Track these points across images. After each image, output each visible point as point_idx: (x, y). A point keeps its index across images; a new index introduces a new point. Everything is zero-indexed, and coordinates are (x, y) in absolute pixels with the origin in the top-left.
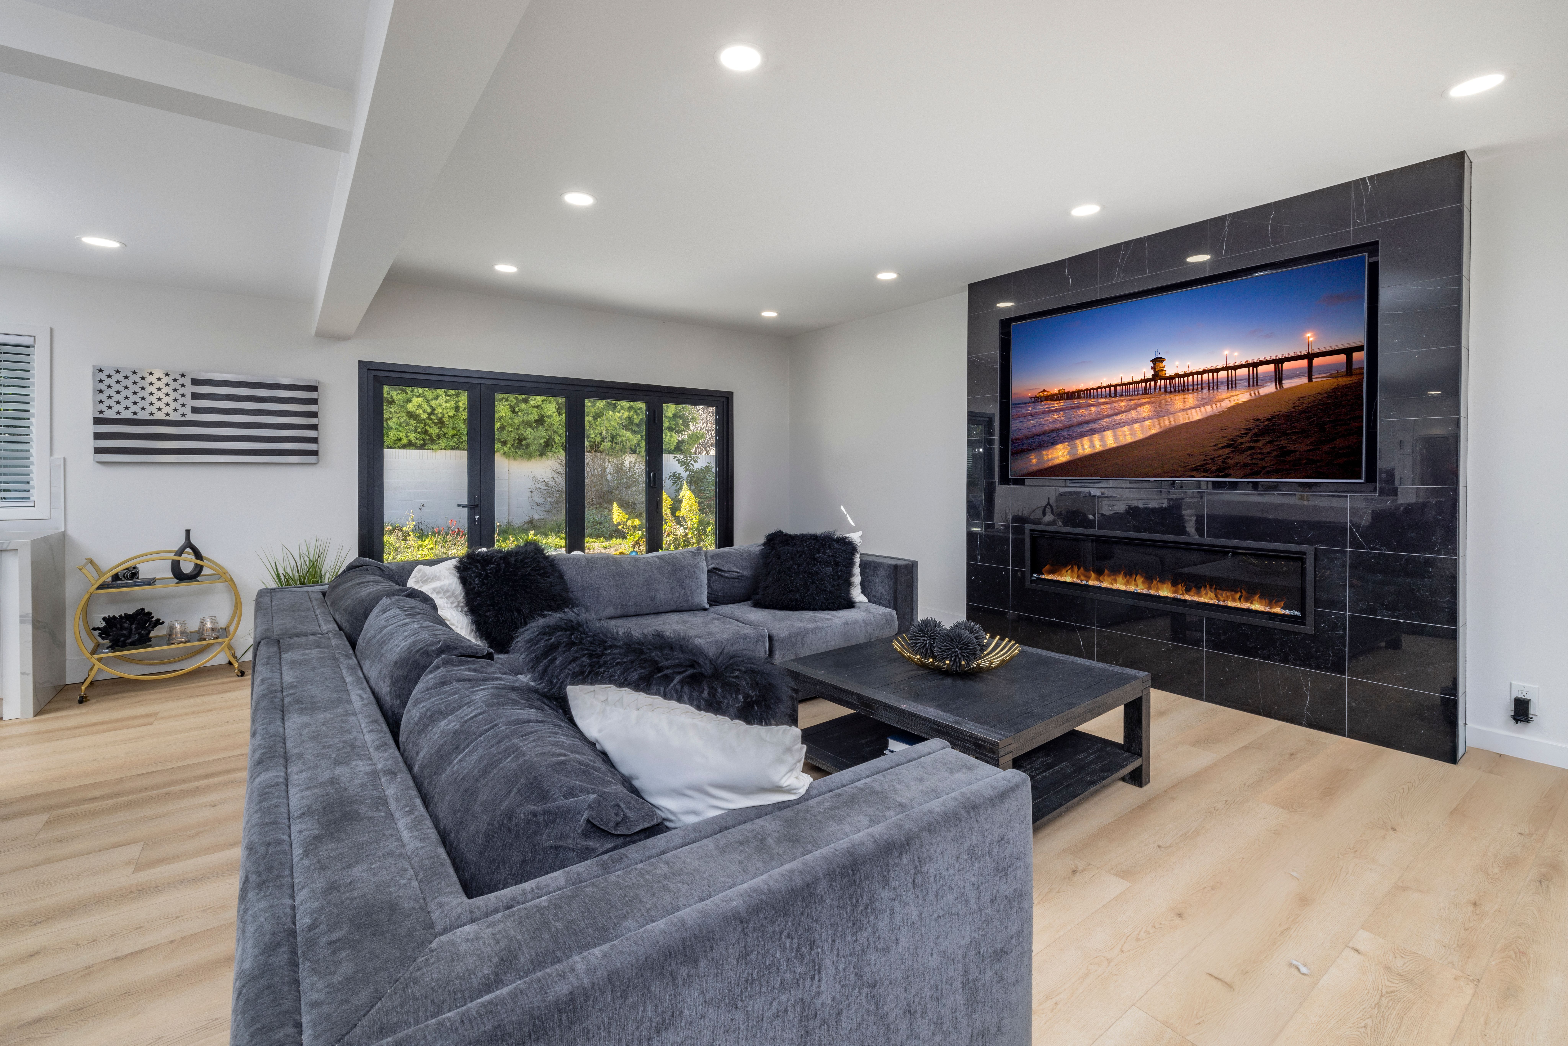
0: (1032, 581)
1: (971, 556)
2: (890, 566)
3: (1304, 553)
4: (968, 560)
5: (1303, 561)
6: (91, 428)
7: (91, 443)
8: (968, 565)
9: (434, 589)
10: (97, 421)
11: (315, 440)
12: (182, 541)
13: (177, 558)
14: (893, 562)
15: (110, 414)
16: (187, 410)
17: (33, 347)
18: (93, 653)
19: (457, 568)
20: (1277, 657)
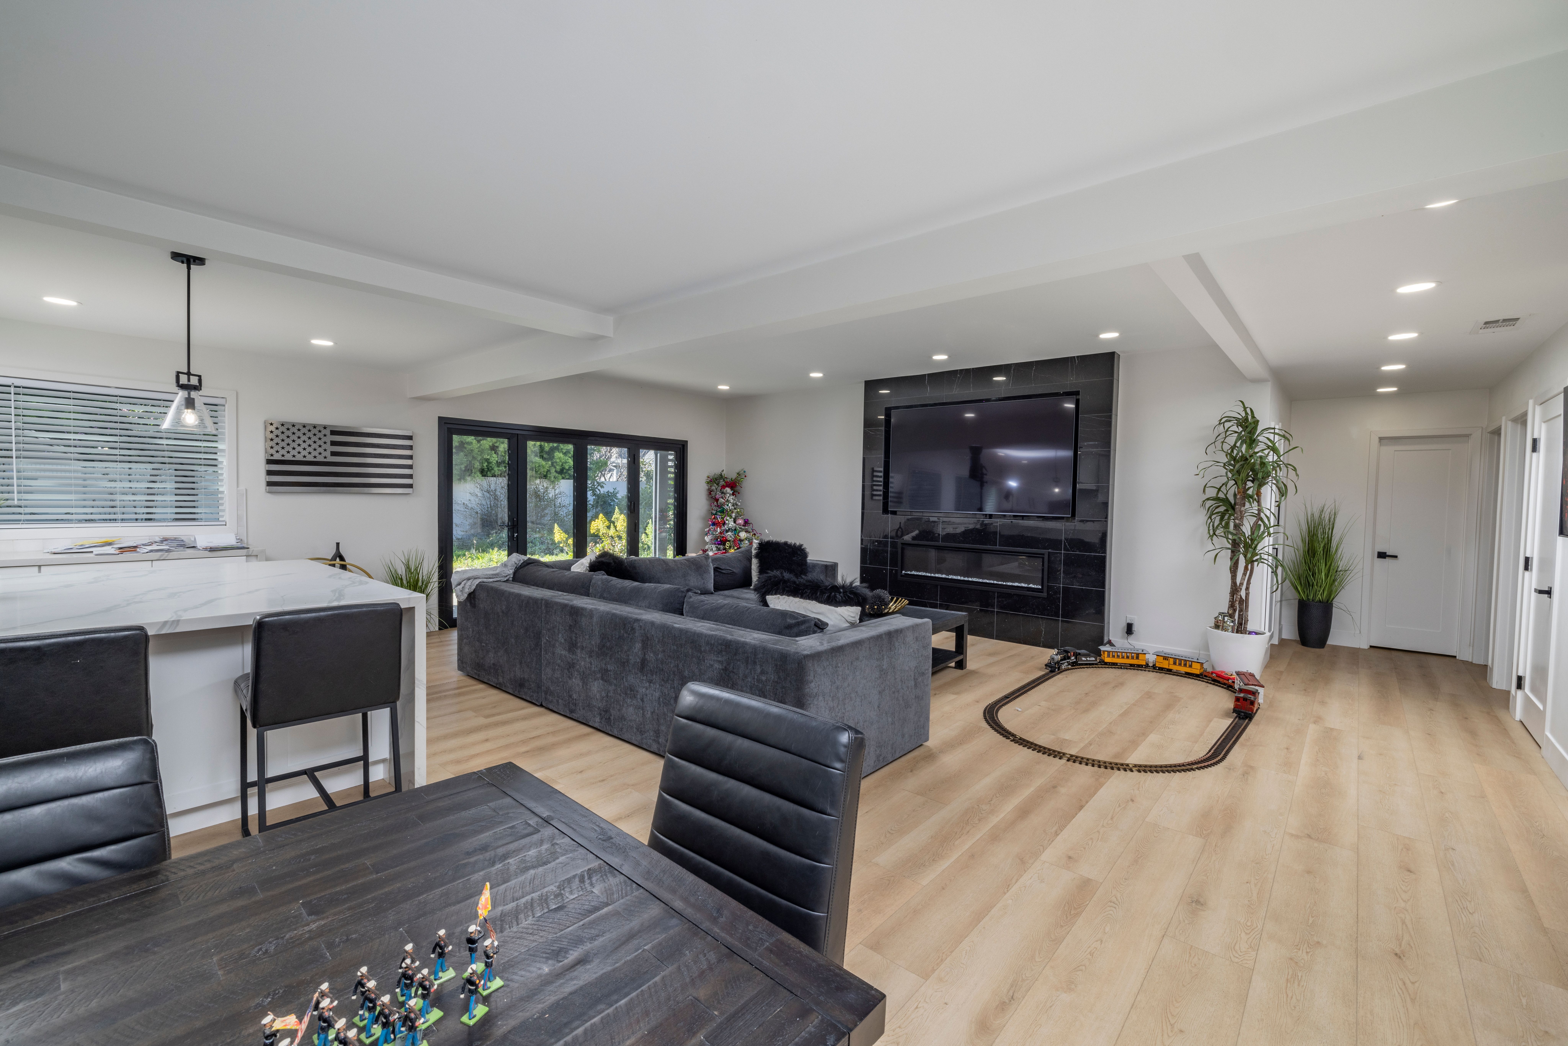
0: (902, 576)
1: (863, 560)
2: (823, 565)
3: (1043, 554)
4: (861, 563)
5: (1043, 558)
6: (262, 467)
7: (263, 478)
8: (861, 567)
10: (269, 462)
11: (410, 476)
12: (334, 551)
14: (825, 563)
15: (277, 457)
16: (328, 454)
17: (224, 406)
20: (1030, 611)
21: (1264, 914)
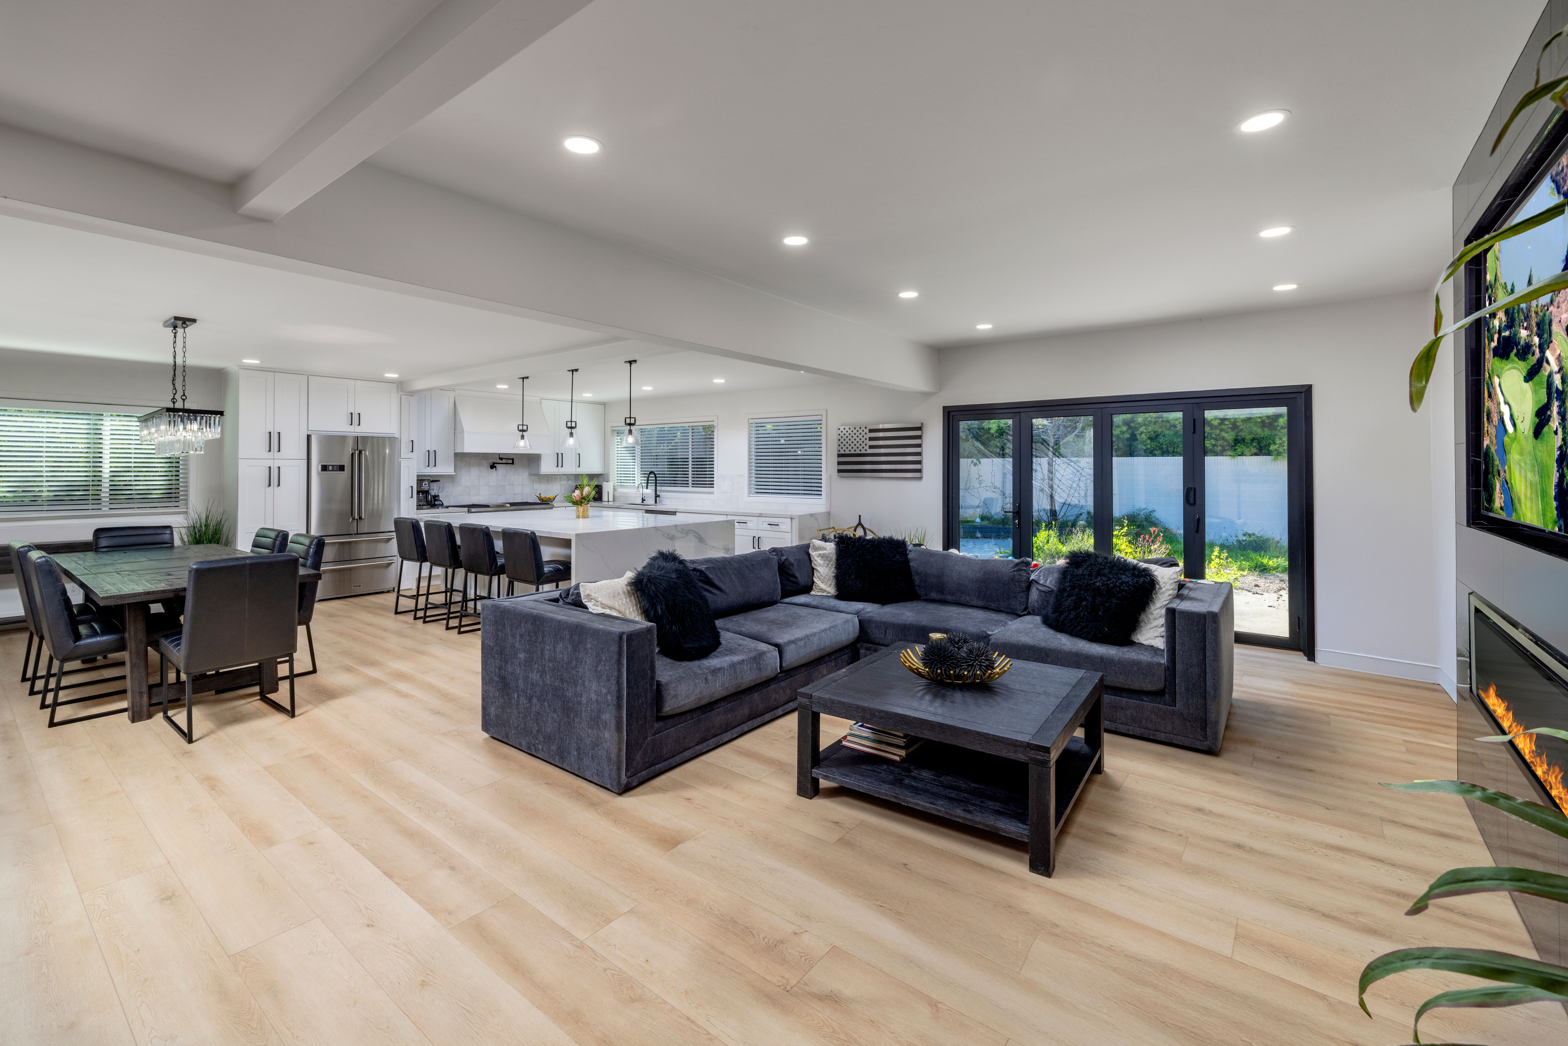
6: (835, 459)
7: (835, 467)
9: (820, 554)
10: (839, 456)
11: (919, 462)
15: (842, 452)
16: (867, 447)
17: (822, 420)
21: (98, 936)
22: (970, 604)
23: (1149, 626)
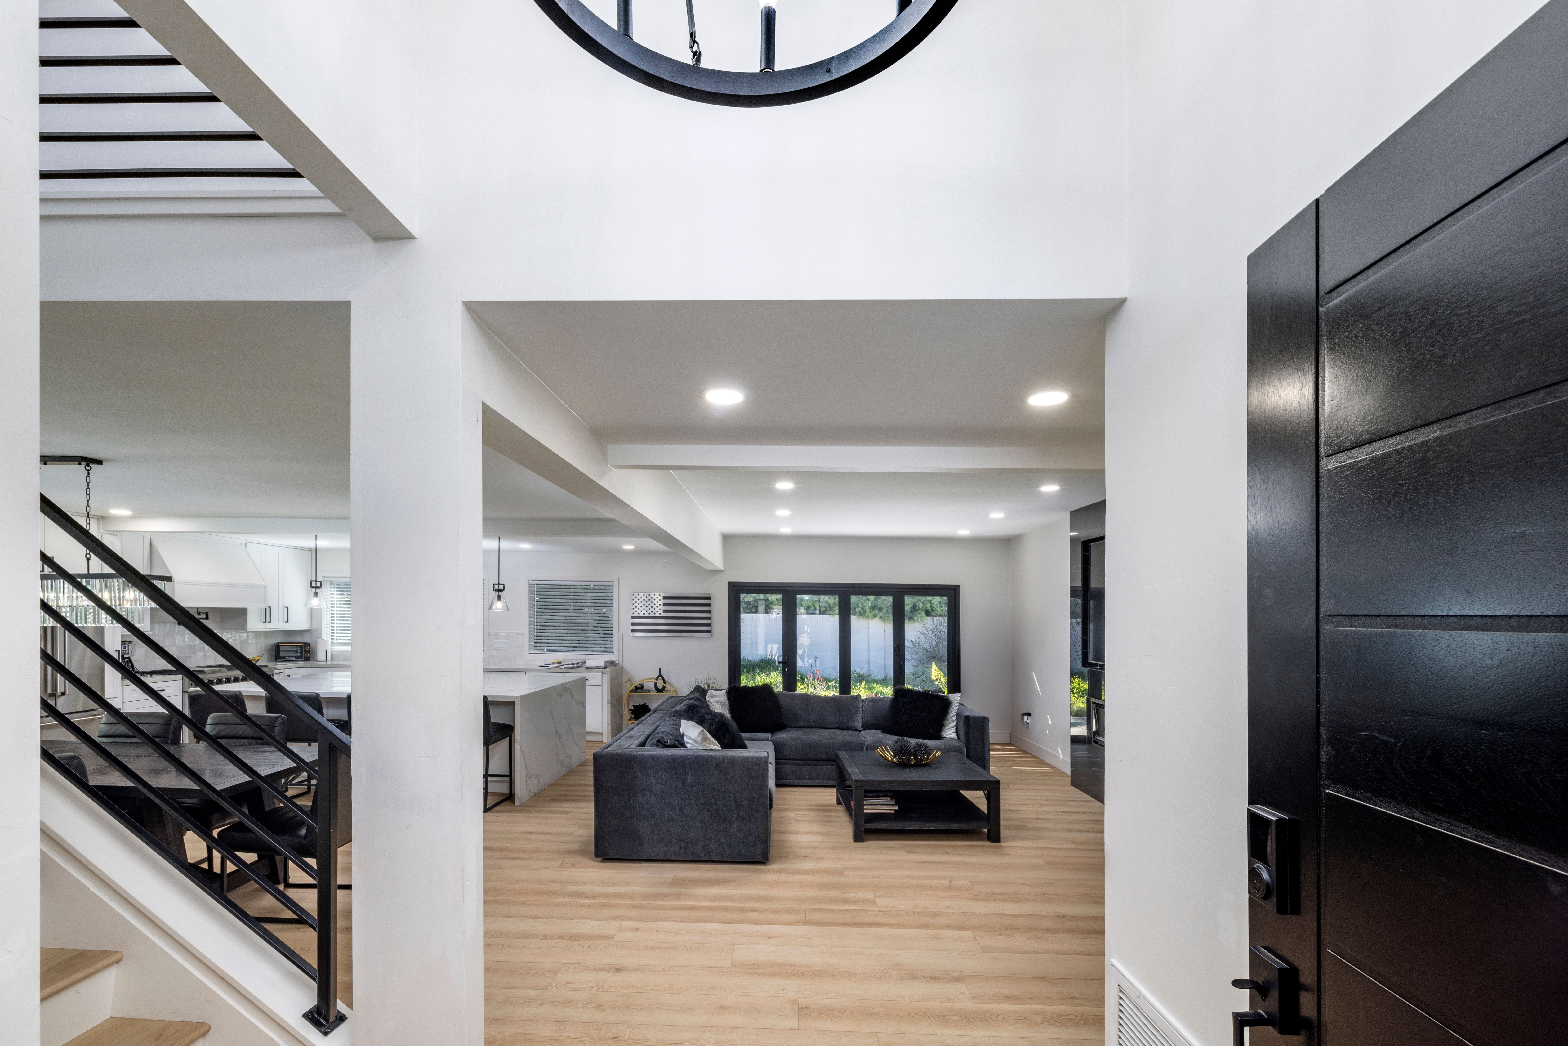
9: (716, 701)
11: (709, 625)
12: (658, 674)
13: (656, 681)
14: (969, 714)
15: (636, 614)
16: (661, 611)
17: (613, 588)
18: (629, 720)
19: (726, 692)
22: (827, 727)
23: (948, 727)
